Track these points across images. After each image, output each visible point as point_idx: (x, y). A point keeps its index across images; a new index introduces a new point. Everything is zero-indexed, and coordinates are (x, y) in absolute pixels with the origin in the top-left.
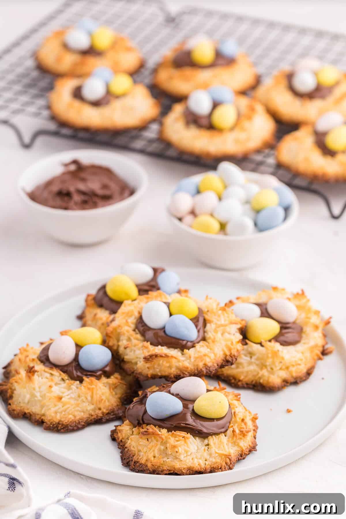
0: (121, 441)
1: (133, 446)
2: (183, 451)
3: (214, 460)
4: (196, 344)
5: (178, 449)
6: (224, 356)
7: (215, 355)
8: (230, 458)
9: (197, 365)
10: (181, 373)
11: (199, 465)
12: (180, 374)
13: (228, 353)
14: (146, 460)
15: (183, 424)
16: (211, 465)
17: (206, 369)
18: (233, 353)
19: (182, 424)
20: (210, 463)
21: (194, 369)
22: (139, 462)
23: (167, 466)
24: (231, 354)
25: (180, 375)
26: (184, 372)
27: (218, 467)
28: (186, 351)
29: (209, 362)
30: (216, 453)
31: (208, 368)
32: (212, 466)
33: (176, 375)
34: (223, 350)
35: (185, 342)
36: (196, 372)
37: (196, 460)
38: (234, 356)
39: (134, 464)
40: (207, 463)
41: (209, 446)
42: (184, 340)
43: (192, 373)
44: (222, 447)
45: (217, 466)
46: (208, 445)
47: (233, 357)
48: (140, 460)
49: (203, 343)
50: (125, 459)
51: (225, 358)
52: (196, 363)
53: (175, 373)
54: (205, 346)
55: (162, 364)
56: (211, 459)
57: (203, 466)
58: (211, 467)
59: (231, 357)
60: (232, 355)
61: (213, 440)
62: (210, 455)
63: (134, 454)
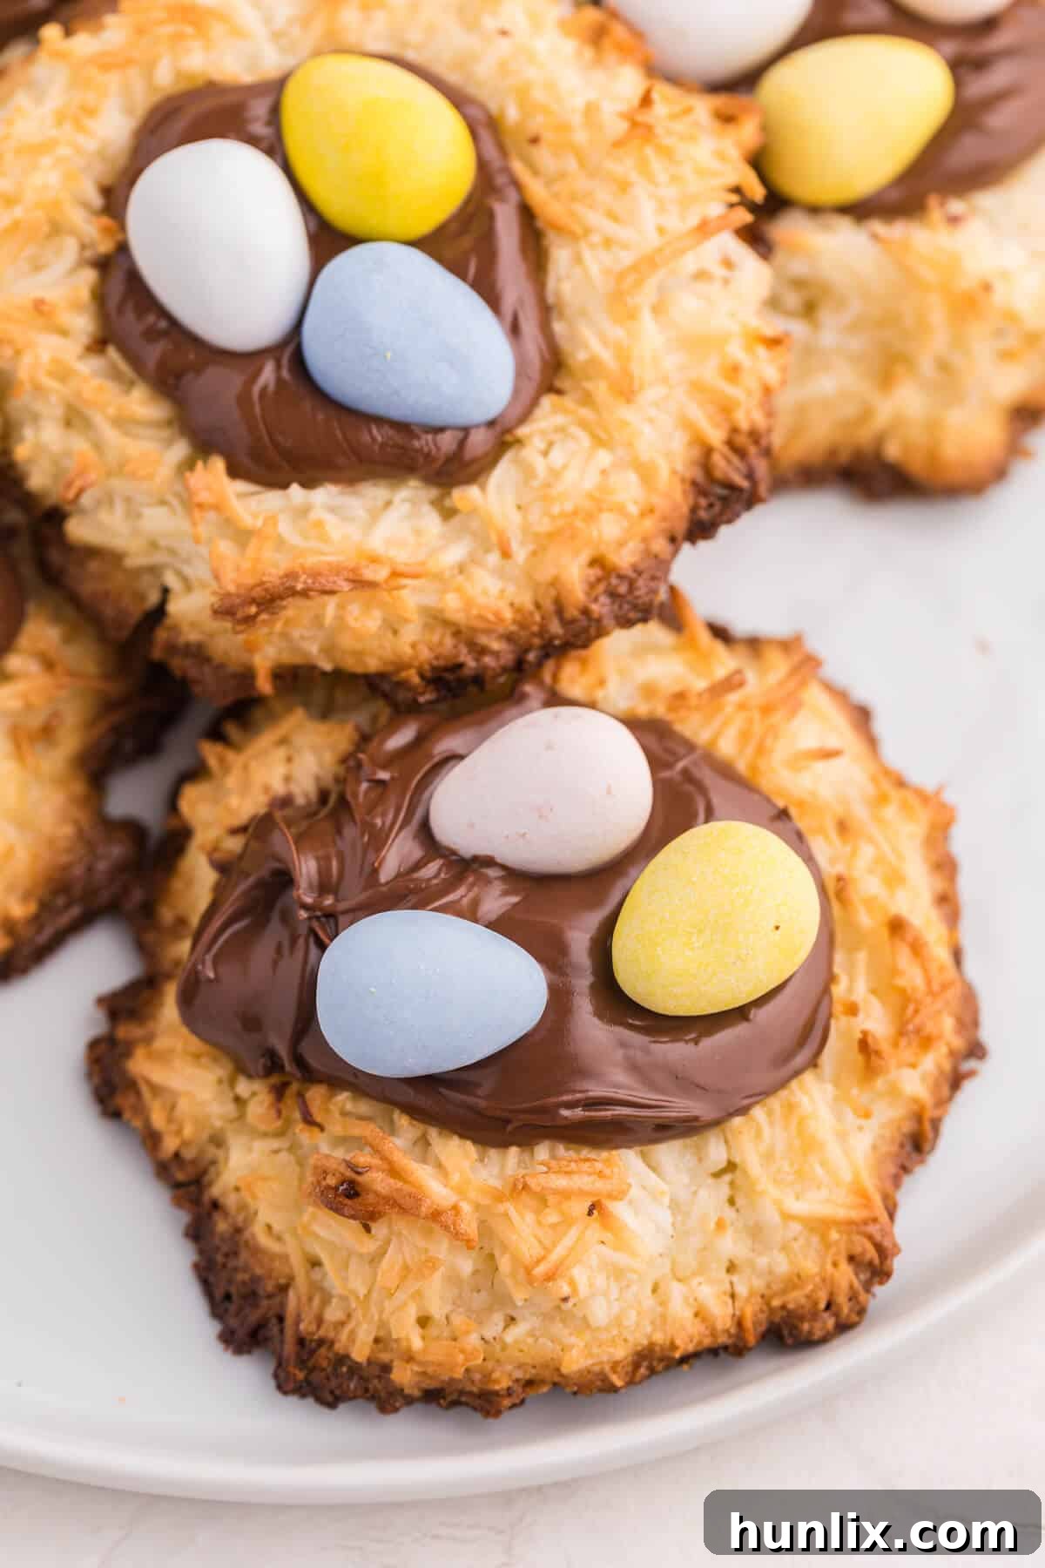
0: (177, 1155)
1: (269, 1227)
2: (600, 1281)
3: (782, 1266)
4: (522, 431)
5: (572, 1283)
6: (696, 453)
7: (646, 474)
8: (878, 1237)
9: (555, 583)
10: (464, 650)
11: (696, 1315)
12: (462, 659)
13: (716, 436)
14: (377, 1341)
15: (570, 1105)
16: (771, 1297)
17: (613, 595)
18: (744, 425)
19: (565, 1113)
20: (759, 1284)
21: (538, 606)
22: (332, 1343)
23: (509, 1368)
24: (735, 430)
25: (461, 666)
26: (483, 640)
27: (816, 1304)
28: (467, 496)
29: (621, 544)
30: (787, 1217)
31: (623, 589)
32: (776, 1303)
33: (434, 669)
34: (687, 424)
35: (447, 442)
36: (556, 628)
37: (676, 1291)
38: (754, 435)
39: (298, 1355)
40: (742, 1290)
41: (738, 1173)
42: (440, 430)
43: (534, 634)
44: (819, 1170)
45: (808, 1297)
46: (731, 1167)
47: (752, 450)
48: (331, 1335)
49: (556, 410)
50: (228, 1297)
51: (705, 463)
52: (545, 574)
53: (425, 654)
54: (575, 430)
55: (340, 619)
56: (762, 1261)
57: (722, 1315)
58: (772, 1310)
59: (740, 452)
60: (741, 440)
61: (759, 1134)
62: (756, 1233)
63: (282, 1281)
